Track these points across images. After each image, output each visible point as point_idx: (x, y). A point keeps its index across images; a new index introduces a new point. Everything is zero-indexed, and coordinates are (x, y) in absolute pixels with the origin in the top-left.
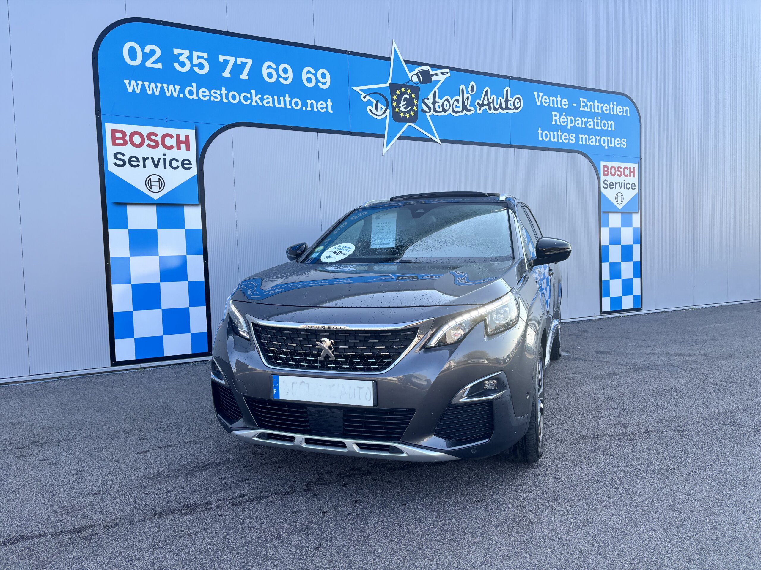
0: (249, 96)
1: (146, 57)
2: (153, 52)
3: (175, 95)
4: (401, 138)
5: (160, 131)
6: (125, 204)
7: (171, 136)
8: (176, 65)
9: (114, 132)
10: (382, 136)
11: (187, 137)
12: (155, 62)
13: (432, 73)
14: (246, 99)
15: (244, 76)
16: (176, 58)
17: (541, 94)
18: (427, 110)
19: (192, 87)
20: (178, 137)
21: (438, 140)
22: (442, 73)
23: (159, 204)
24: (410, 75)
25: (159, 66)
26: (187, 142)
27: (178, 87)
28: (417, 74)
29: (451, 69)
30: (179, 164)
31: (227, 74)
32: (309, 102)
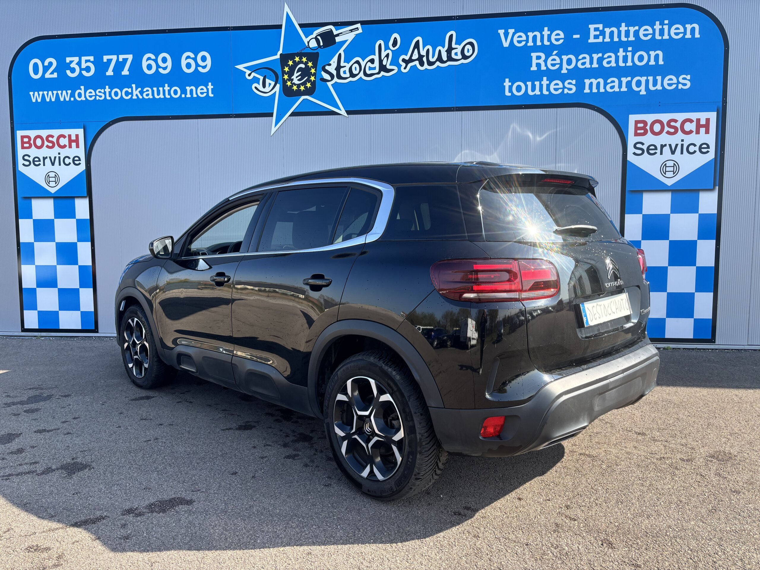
0: (130, 90)
1: (46, 69)
2: (51, 64)
3: (67, 99)
4: (293, 114)
5: (56, 133)
6: (30, 198)
7: (64, 137)
8: (68, 72)
9: (23, 137)
10: (271, 115)
11: (77, 136)
12: (52, 73)
13: (335, 32)
14: (127, 93)
15: (125, 72)
16: (68, 66)
17: (511, 31)
18: (329, 78)
19: (81, 89)
20: (70, 136)
21: (343, 112)
22: (350, 30)
23: (56, 197)
24: (306, 40)
25: (55, 75)
26: (77, 141)
27: (69, 92)
28: (316, 38)
29: (363, 23)
30: (71, 161)
31: (110, 73)
32: (188, 89)
